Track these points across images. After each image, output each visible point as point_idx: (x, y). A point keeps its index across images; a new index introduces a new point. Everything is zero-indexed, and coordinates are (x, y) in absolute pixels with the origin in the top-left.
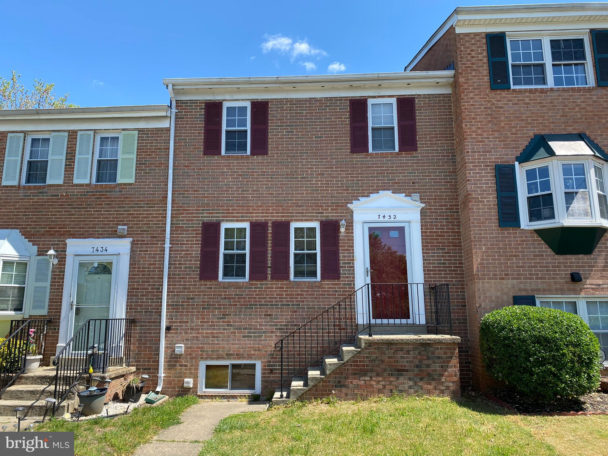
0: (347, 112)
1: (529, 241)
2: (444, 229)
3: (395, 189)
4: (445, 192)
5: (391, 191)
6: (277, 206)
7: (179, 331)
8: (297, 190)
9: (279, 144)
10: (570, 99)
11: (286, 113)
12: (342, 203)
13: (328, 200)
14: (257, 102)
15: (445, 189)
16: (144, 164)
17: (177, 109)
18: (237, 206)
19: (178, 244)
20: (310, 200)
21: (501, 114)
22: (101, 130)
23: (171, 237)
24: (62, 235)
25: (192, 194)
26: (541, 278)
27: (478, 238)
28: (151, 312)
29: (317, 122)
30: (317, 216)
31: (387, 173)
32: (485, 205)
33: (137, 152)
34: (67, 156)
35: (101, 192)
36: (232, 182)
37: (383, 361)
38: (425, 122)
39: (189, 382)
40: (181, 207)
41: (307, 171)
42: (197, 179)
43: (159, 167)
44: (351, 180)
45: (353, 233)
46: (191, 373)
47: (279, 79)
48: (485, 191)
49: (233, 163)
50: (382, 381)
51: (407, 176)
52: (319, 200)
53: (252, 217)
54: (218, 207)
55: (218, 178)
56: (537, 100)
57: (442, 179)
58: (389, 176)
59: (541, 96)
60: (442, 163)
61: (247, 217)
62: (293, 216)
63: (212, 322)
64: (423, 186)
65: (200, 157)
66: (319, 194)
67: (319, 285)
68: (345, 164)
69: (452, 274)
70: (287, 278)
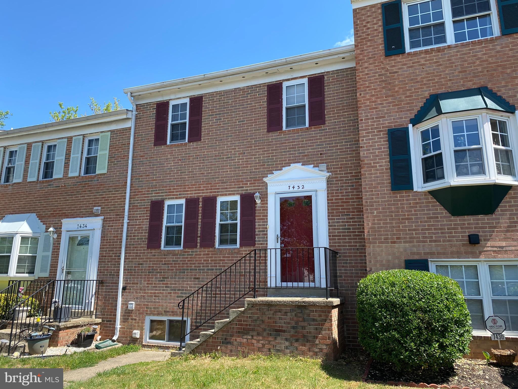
0: (264, 96)
1: (423, 203)
2: (348, 195)
3: (304, 162)
4: (351, 160)
5: (301, 163)
6: (207, 184)
7: (131, 291)
8: (222, 169)
9: (210, 131)
10: (470, 53)
11: (216, 104)
12: (259, 177)
13: (248, 175)
14: (194, 97)
15: (350, 157)
16: (113, 157)
17: (137, 112)
18: (177, 186)
19: (133, 220)
20: (233, 177)
21: (395, 79)
22: (88, 134)
23: (129, 214)
24: (60, 216)
25: (145, 178)
26: (435, 241)
27: (370, 202)
28: (114, 275)
29: (240, 108)
30: (238, 191)
31: (298, 147)
32: (377, 170)
33: (110, 149)
34: (66, 157)
35: (85, 181)
36: (174, 166)
37: (263, 322)
38: (333, 96)
39: (137, 333)
40: (137, 189)
41: (231, 152)
42: (149, 166)
43: (123, 158)
44: (267, 157)
45: (267, 204)
46: (138, 326)
47: (205, 76)
48: (377, 156)
49: (175, 150)
50: (262, 341)
51: (316, 149)
52: (240, 176)
53: (187, 194)
54: (163, 187)
55: (164, 164)
56: (433, 60)
57: (348, 148)
58: (299, 150)
59: (438, 55)
60: (348, 132)
61: (184, 194)
62: (219, 192)
63: (155, 284)
64: (329, 156)
65: (151, 148)
66: (241, 170)
67: (238, 251)
68: (262, 143)
69: (356, 239)
70: (213, 245)
